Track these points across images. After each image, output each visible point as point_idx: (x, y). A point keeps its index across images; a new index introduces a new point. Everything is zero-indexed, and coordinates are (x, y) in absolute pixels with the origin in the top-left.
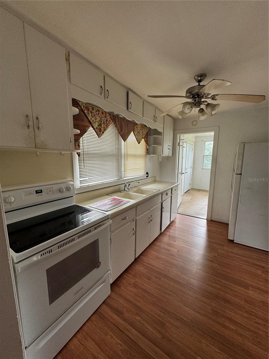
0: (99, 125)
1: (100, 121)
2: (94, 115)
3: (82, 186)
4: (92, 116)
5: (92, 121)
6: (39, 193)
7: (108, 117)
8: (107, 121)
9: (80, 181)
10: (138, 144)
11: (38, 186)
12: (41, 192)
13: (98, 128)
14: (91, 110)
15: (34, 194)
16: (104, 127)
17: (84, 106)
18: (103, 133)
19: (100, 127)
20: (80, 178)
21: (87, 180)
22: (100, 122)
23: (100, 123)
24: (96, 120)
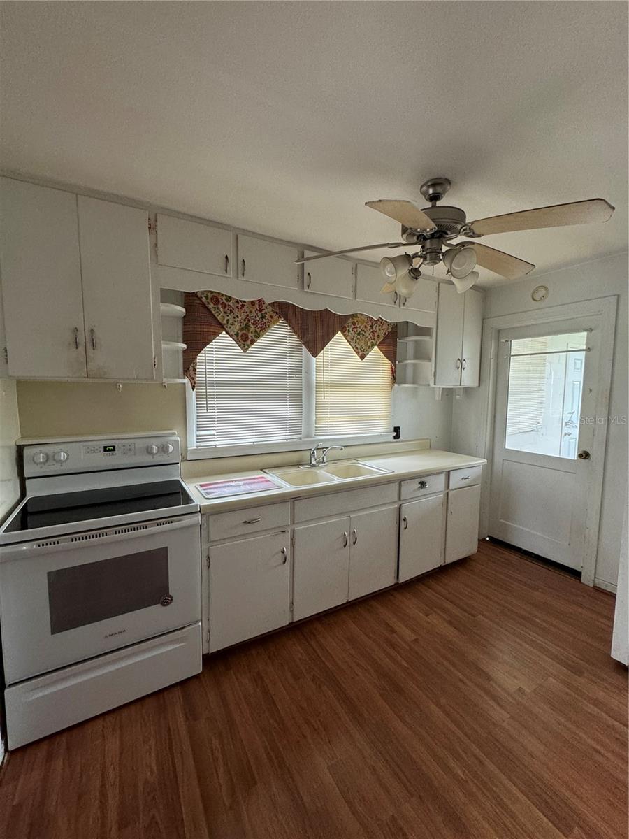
0: (243, 328)
1: (245, 321)
2: (231, 310)
3: (200, 446)
4: (225, 313)
5: (225, 322)
6: (109, 450)
7: (266, 310)
8: (263, 317)
9: (197, 436)
10: (360, 360)
11: (108, 438)
12: (114, 449)
13: (240, 334)
14: (225, 301)
15: (100, 451)
16: (256, 331)
17: (207, 297)
18: (253, 342)
19: (244, 332)
20: (197, 431)
21: (214, 435)
22: (247, 321)
23: (245, 323)
24: (236, 319)
